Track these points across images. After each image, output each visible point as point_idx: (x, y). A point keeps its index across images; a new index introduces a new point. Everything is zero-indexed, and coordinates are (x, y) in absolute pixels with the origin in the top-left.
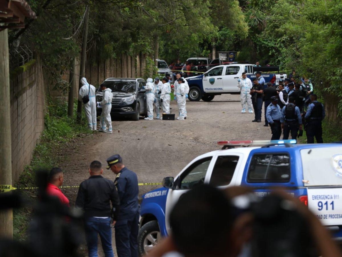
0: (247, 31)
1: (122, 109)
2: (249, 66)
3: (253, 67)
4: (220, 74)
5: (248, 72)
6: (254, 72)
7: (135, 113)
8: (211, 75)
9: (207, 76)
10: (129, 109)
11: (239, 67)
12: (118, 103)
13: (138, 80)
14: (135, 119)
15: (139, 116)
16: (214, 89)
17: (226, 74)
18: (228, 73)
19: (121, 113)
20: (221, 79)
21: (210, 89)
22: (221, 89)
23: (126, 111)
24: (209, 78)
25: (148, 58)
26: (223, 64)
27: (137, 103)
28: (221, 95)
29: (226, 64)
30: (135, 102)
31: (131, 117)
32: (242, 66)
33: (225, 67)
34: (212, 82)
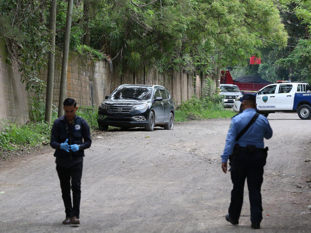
0: (287, 41)
1: (134, 118)
2: (301, 85)
3: (306, 86)
4: (273, 92)
5: (300, 91)
6: (307, 91)
7: (148, 122)
8: (264, 93)
9: (261, 94)
10: (141, 118)
11: (291, 86)
12: (129, 111)
13: (155, 87)
14: (149, 130)
15: (153, 127)
16: (267, 107)
17: (279, 93)
18: (281, 91)
19: (132, 122)
20: (274, 97)
21: (263, 107)
22: (274, 107)
23: (138, 120)
24: (262, 95)
25: (209, 78)
26: (276, 83)
27: (151, 112)
28: (274, 113)
29: (278, 83)
30: (148, 111)
31: (145, 128)
32: (295, 85)
33: (278, 85)
34: (265, 100)
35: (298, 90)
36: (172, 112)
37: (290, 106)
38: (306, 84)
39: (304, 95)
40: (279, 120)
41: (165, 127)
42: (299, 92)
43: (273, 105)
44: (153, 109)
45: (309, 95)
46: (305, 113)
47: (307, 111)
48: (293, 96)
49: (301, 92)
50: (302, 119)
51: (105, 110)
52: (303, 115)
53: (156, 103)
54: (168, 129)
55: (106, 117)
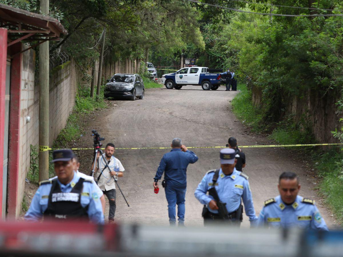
0: (204, 47)
1: (125, 93)
2: (204, 68)
4: (186, 72)
6: (207, 72)
7: (133, 96)
8: (181, 73)
9: (178, 73)
10: (129, 93)
11: (198, 69)
12: (122, 89)
13: (135, 75)
14: (133, 100)
15: (135, 98)
16: (182, 82)
18: (191, 72)
19: (124, 96)
20: (187, 75)
21: (180, 82)
23: (127, 94)
24: (179, 75)
25: (142, 62)
26: (188, 67)
27: (134, 90)
28: (186, 85)
29: (190, 67)
30: (133, 89)
31: (130, 98)
32: (200, 68)
33: (189, 68)
34: (181, 77)
35: (202, 72)
36: (144, 89)
37: (197, 82)
38: (207, 68)
39: (206, 75)
40: (189, 90)
41: (140, 98)
42: (202, 73)
43: (186, 81)
44: (135, 88)
45: (209, 75)
46: (206, 86)
47: (208, 85)
48: (199, 75)
49: (203, 73)
50: (204, 90)
51: (108, 88)
52: (205, 87)
53: (136, 85)
54: (141, 99)
55: (109, 92)
